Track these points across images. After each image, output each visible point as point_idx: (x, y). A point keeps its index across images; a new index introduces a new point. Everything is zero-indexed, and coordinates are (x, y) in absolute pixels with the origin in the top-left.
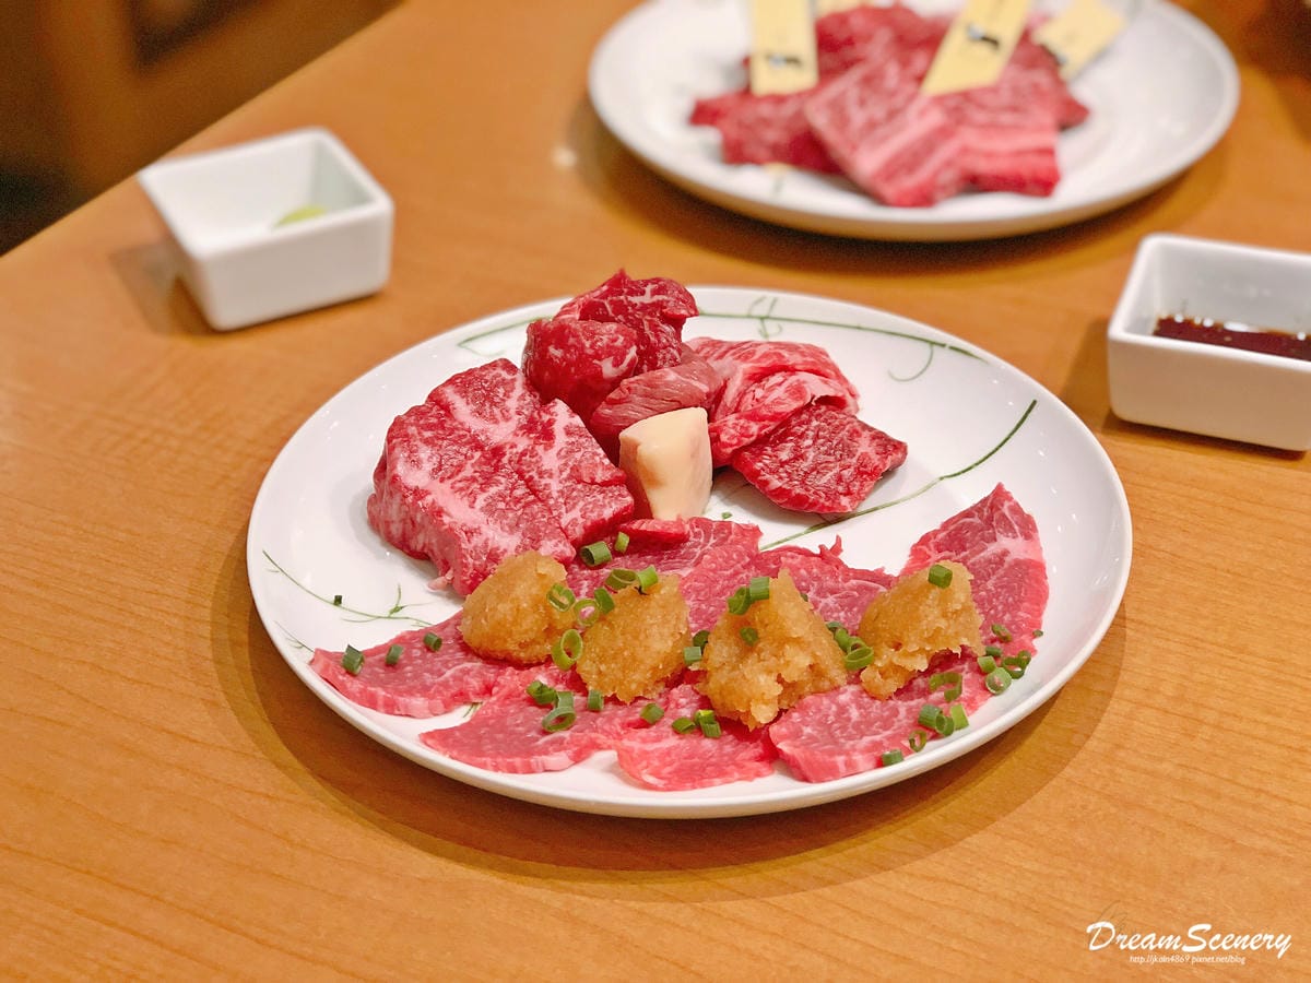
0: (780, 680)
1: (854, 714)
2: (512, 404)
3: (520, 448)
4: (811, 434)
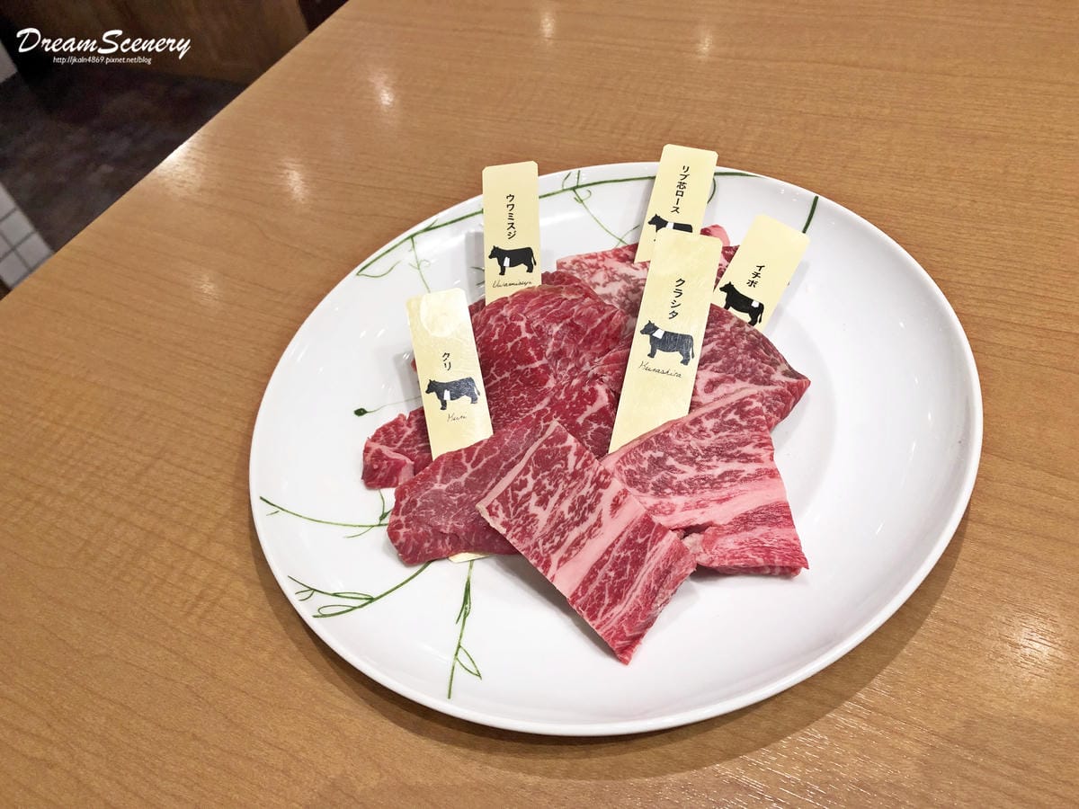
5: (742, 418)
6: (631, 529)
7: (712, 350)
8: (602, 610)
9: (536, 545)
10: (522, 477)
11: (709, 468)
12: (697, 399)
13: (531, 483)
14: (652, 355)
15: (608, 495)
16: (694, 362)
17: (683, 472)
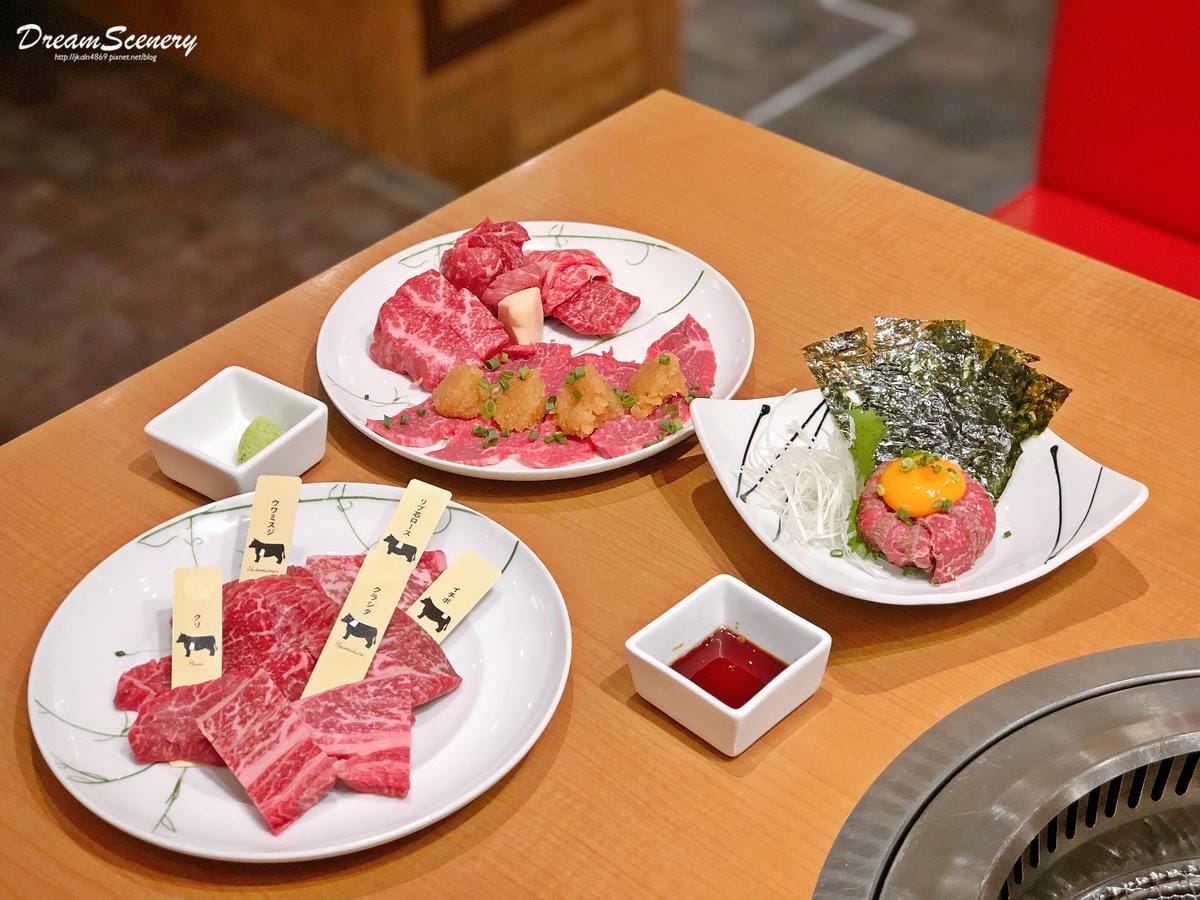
0: (594, 413)
1: (630, 428)
2: (440, 292)
3: (448, 315)
4: (591, 295)
5: (395, 688)
6: (296, 747)
7: (393, 643)
8: (267, 797)
9: (232, 752)
10: (232, 704)
11: (364, 718)
12: (372, 672)
13: (238, 708)
14: (346, 637)
15: (287, 723)
16: (374, 647)
17: (345, 719)
